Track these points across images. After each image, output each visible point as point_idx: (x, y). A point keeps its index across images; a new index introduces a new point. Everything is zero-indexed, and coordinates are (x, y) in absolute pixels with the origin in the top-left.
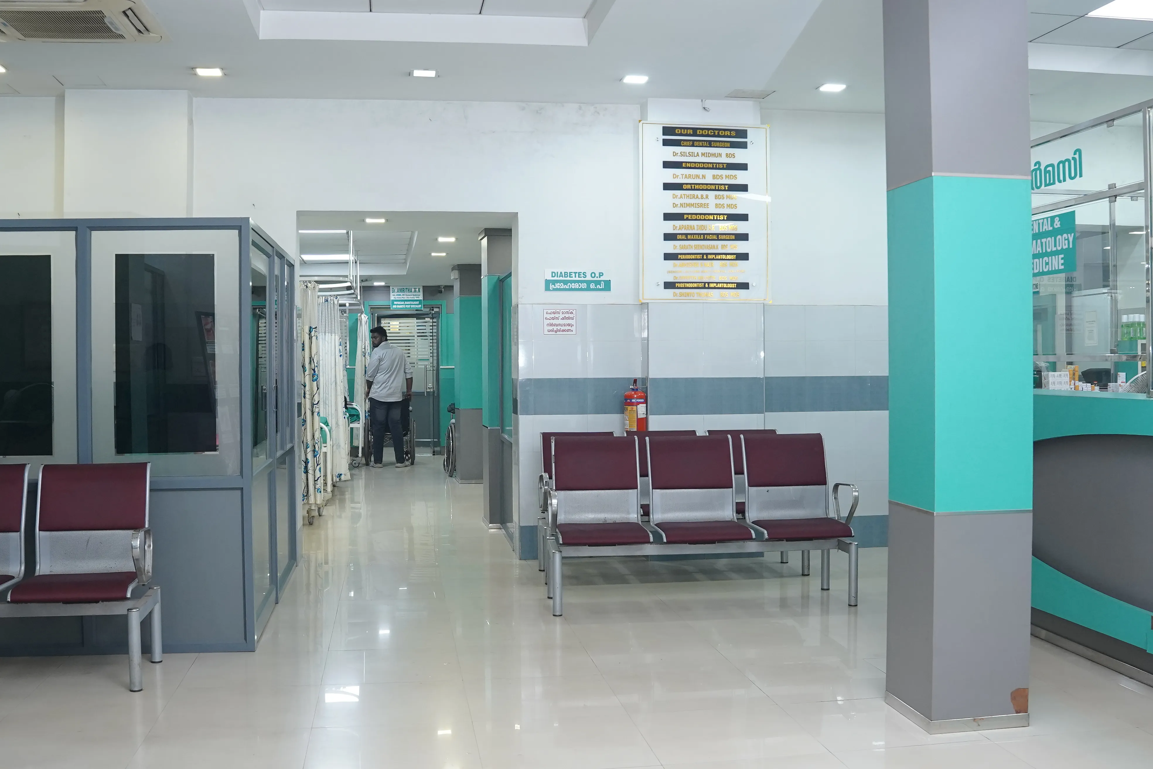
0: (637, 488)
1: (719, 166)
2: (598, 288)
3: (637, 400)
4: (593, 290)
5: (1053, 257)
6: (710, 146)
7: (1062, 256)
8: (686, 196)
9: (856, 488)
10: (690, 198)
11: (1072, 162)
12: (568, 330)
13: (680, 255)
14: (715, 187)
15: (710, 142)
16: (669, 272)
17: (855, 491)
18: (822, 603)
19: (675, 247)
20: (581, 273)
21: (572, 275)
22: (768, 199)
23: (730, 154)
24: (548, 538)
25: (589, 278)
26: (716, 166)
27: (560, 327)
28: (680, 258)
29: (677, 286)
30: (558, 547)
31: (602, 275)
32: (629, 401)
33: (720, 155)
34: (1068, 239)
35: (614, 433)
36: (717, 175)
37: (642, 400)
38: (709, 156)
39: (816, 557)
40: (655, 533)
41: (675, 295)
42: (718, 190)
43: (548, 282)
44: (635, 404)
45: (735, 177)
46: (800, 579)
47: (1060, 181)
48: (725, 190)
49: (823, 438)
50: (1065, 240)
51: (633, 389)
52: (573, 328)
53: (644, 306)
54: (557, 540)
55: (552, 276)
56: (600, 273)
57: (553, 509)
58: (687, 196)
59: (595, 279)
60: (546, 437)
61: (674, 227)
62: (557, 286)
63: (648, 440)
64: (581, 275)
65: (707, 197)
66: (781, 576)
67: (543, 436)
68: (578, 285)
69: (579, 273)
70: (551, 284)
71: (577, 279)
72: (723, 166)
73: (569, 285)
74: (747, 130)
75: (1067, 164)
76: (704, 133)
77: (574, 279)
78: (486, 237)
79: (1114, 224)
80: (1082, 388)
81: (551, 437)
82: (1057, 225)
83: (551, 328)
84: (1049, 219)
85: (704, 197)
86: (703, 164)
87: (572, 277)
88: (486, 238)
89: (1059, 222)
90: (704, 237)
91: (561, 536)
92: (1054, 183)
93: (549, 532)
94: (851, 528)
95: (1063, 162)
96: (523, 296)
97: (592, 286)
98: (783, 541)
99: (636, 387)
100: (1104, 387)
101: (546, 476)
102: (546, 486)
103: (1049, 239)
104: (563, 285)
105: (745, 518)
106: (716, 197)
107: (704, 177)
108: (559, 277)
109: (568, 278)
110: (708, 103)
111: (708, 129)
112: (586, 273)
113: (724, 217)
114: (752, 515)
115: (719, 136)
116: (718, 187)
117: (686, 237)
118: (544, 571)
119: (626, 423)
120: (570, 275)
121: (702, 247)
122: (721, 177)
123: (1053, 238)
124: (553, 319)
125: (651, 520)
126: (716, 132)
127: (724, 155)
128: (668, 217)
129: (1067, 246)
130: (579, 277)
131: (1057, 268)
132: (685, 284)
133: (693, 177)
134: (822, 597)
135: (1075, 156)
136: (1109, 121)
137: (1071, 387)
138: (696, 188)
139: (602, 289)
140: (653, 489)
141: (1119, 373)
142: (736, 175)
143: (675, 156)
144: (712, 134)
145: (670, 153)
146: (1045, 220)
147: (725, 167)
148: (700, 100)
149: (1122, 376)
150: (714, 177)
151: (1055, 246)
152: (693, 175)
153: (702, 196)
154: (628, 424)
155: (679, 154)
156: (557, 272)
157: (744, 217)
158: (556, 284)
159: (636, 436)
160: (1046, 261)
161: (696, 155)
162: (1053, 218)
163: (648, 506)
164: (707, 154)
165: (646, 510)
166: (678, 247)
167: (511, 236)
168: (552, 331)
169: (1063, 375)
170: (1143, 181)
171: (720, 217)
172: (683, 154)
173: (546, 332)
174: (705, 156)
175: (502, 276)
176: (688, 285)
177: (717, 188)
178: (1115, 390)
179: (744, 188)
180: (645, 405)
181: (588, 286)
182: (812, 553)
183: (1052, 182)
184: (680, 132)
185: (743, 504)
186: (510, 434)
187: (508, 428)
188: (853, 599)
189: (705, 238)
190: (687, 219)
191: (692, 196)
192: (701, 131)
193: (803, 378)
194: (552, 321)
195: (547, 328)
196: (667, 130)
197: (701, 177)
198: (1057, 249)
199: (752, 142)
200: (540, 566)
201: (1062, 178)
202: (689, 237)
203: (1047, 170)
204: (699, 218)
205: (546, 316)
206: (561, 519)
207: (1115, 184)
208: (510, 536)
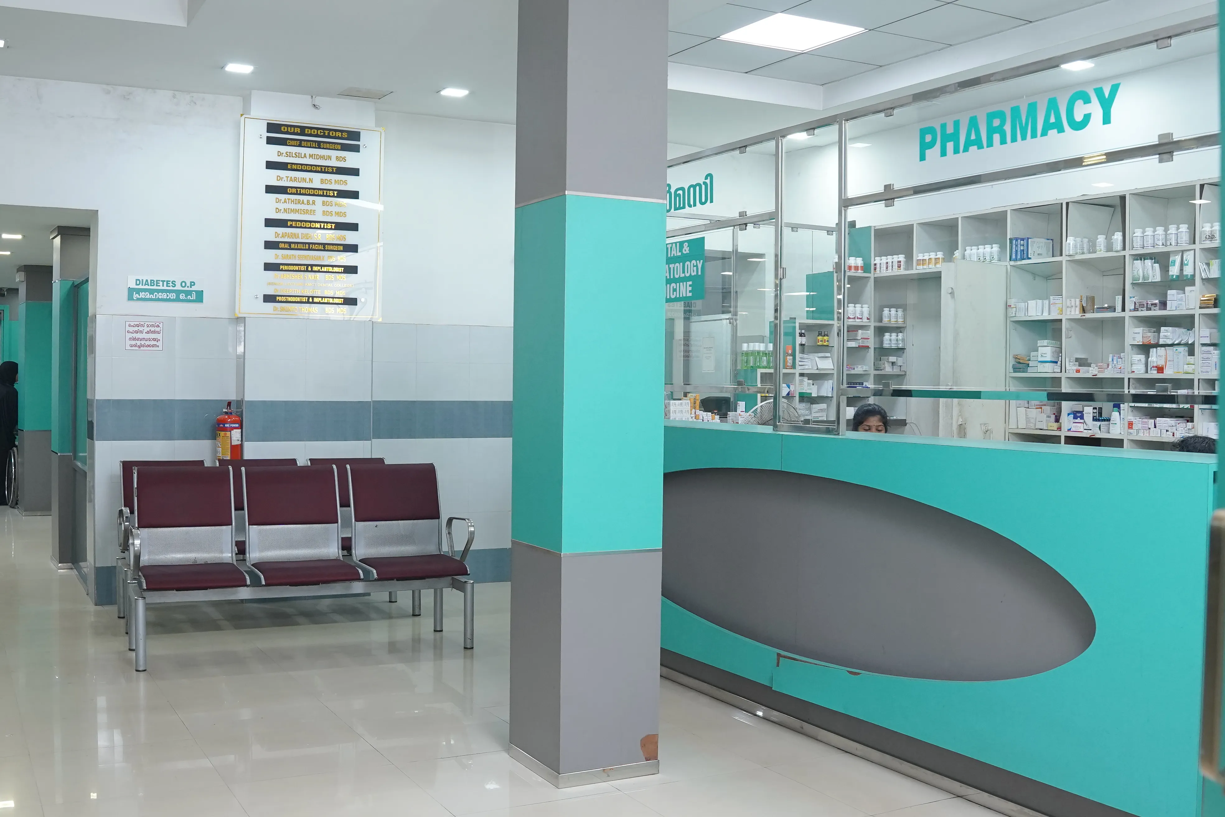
0: (231, 524)
1: (328, 169)
2: (188, 298)
3: (231, 425)
4: (183, 301)
5: (681, 284)
6: (319, 148)
7: (690, 283)
8: (290, 200)
9: (472, 523)
10: (295, 203)
11: (703, 187)
12: (153, 346)
13: (282, 265)
14: (323, 192)
15: (319, 142)
16: (269, 284)
17: (472, 526)
18: (435, 647)
19: (277, 256)
20: (170, 281)
21: (159, 283)
22: (380, 207)
23: (340, 157)
24: (128, 582)
25: (178, 287)
26: (325, 169)
27: (145, 342)
28: (282, 268)
29: (278, 300)
30: (141, 592)
31: (194, 285)
32: (222, 426)
33: (330, 158)
34: (697, 266)
35: (204, 461)
36: (325, 179)
37: (237, 425)
38: (318, 158)
39: (427, 597)
40: (251, 573)
41: (275, 309)
42: (327, 196)
43: (131, 291)
44: (228, 429)
45: (345, 183)
46: (410, 621)
47: (690, 206)
48: (333, 196)
49: (436, 468)
50: (694, 266)
51: (226, 413)
52: (160, 344)
53: (240, 320)
54: (140, 584)
55: (137, 285)
56: (191, 282)
57: (136, 549)
58: (292, 201)
59: (186, 289)
60: (127, 466)
61: (276, 234)
62: (142, 295)
63: (244, 470)
64: (169, 284)
65: (314, 203)
66: (389, 616)
67: (123, 465)
68: (166, 295)
69: (167, 281)
70: (135, 293)
71: (165, 288)
72: (333, 170)
73: (156, 295)
74: (360, 132)
75: (698, 188)
76: (313, 133)
77: (161, 288)
78: (60, 236)
79: (737, 251)
80: (703, 417)
81: (133, 468)
82: (685, 250)
83: (133, 342)
84: (678, 244)
85: (311, 202)
86: (310, 167)
87: (159, 286)
88: (59, 238)
89: (688, 248)
90: (309, 246)
91: (144, 580)
92: (684, 207)
93: (130, 573)
94: (467, 566)
95: (694, 186)
96: (102, 306)
97: (182, 296)
98: (393, 580)
99: (230, 410)
100: (723, 416)
101: (126, 510)
102: (126, 522)
103: (677, 264)
104: (148, 295)
105: (351, 555)
106: (324, 203)
107: (311, 180)
108: (145, 285)
109: (155, 287)
110: (318, 100)
111: (318, 129)
112: (175, 282)
113: (332, 226)
114: (360, 551)
115: (329, 137)
116: (327, 193)
117: (290, 246)
118: (124, 618)
119: (218, 451)
120: (157, 283)
121: (306, 257)
122: (330, 181)
123: (681, 264)
124: (137, 332)
125: (248, 559)
126: (327, 132)
127: (334, 158)
128: (270, 223)
129: (695, 273)
130: (167, 286)
131: (684, 295)
132: (287, 298)
133: (299, 181)
134: (435, 640)
135: (706, 181)
136: (742, 147)
137: (692, 415)
138: (302, 193)
139: (194, 300)
140: (249, 525)
141: (738, 402)
142: (347, 181)
143: (279, 156)
144: (322, 134)
145: (274, 153)
146: (674, 245)
147: (334, 171)
148: (311, 97)
149: (742, 405)
150: (322, 181)
151: (684, 272)
152: (299, 178)
153: (308, 201)
154: (221, 451)
155: (285, 154)
156: (142, 280)
157: (354, 227)
158: (140, 293)
159: (231, 466)
160: (673, 287)
161: (303, 156)
162: (681, 243)
163: (244, 543)
164: (316, 156)
165: (241, 548)
166: (280, 256)
167: (90, 236)
168: (135, 346)
169: (684, 404)
170: (775, 211)
171: (327, 226)
172: (288, 155)
173: (128, 347)
174: (313, 158)
175: (78, 281)
176: (290, 299)
177: (325, 194)
178: (734, 419)
179: (355, 195)
180: (240, 430)
181: (178, 296)
182: (423, 592)
183: (682, 206)
184: (286, 130)
185: (350, 539)
186: (84, 461)
187: (81, 454)
188: (469, 641)
189: (311, 248)
190: (291, 226)
191: (297, 201)
192: (309, 130)
193: (414, 402)
194: (135, 335)
195: (129, 343)
196: (272, 127)
197: (308, 180)
198: (685, 275)
199: (365, 145)
200: (119, 612)
201: (692, 203)
202: (293, 246)
203: (677, 193)
204: (305, 226)
205: (128, 328)
206: (145, 559)
207: (746, 212)
208: (83, 578)
